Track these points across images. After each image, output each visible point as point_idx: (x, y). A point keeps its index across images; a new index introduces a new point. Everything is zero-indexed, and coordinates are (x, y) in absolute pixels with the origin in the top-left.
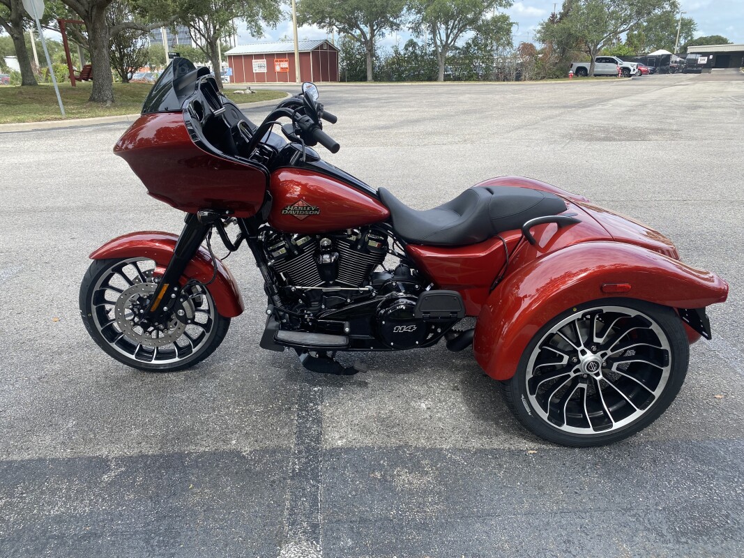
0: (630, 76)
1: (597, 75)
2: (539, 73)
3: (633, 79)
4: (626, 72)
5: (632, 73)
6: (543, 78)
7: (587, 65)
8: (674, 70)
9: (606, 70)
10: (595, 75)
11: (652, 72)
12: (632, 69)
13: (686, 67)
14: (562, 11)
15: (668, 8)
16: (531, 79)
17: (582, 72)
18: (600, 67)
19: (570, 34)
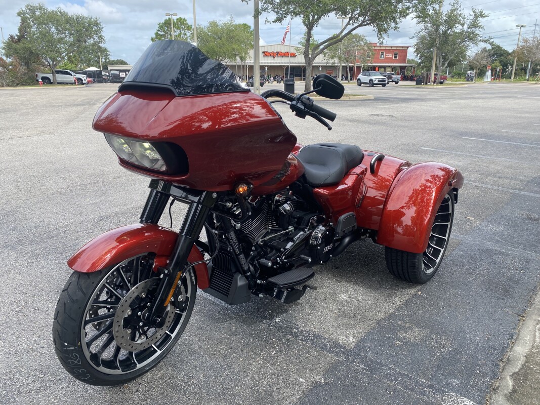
0: (83, 84)
1: (59, 83)
2: (13, 81)
3: (86, 86)
4: (80, 81)
5: (84, 82)
6: (17, 85)
7: (50, 76)
8: (105, 81)
9: (65, 79)
10: (58, 83)
11: (94, 82)
12: (83, 79)
13: (112, 79)
14: (19, 34)
15: (97, 39)
16: (8, 85)
17: (47, 81)
18: (60, 78)
19: (31, 52)
